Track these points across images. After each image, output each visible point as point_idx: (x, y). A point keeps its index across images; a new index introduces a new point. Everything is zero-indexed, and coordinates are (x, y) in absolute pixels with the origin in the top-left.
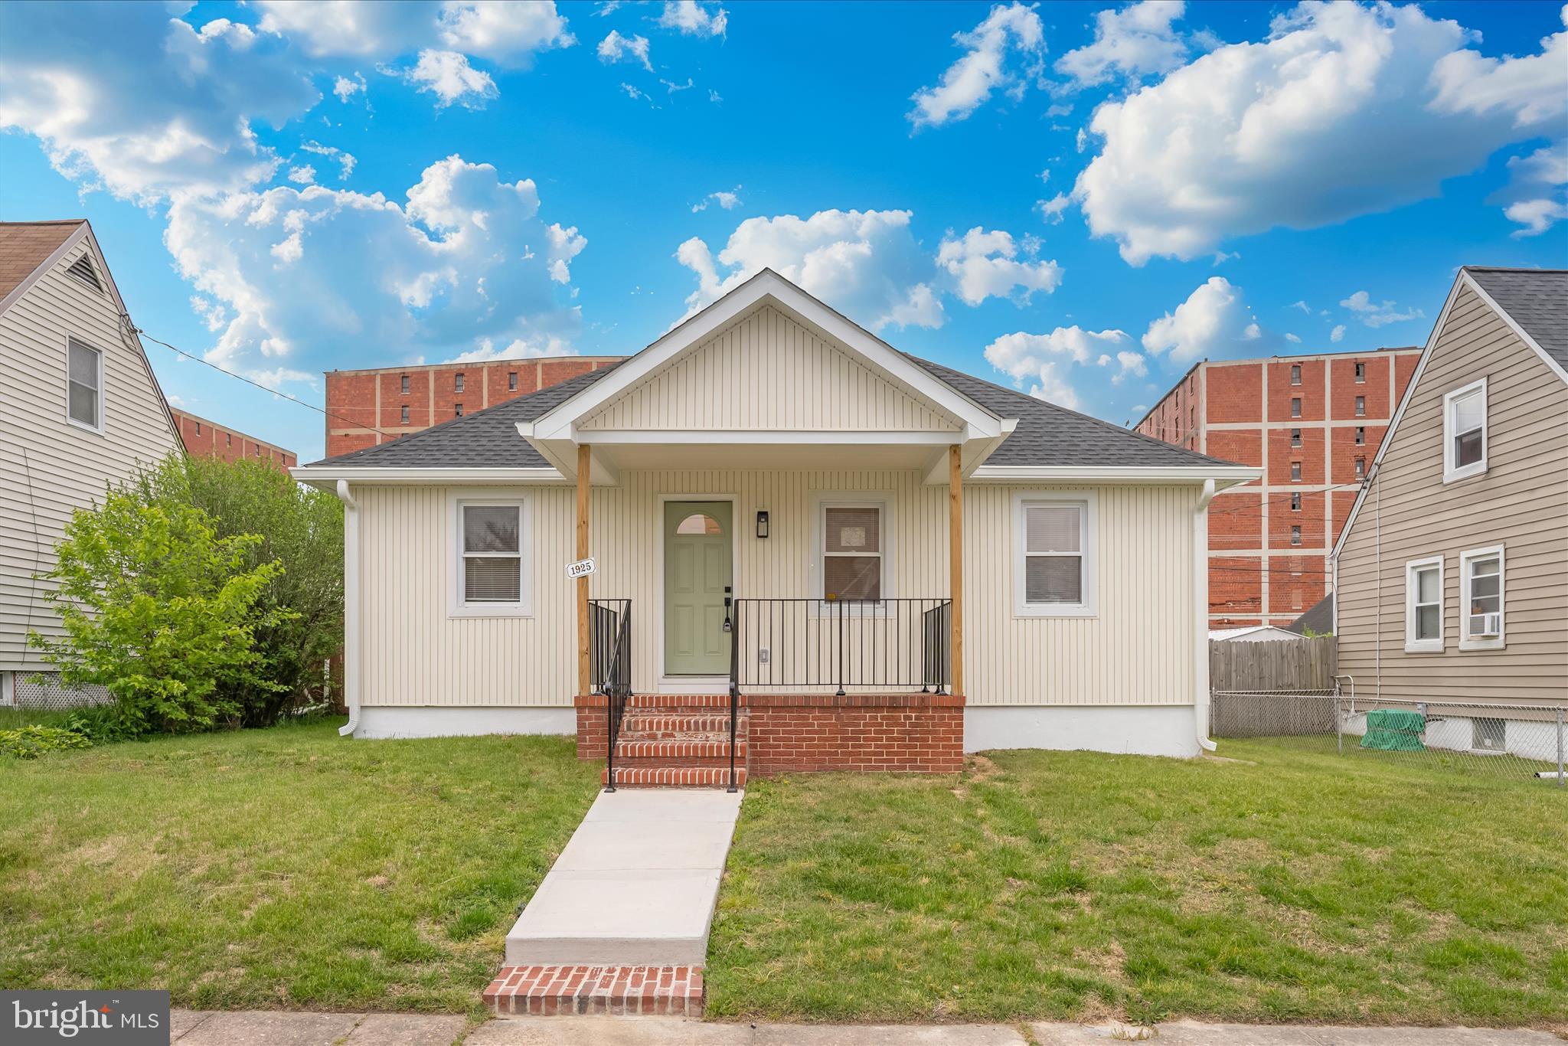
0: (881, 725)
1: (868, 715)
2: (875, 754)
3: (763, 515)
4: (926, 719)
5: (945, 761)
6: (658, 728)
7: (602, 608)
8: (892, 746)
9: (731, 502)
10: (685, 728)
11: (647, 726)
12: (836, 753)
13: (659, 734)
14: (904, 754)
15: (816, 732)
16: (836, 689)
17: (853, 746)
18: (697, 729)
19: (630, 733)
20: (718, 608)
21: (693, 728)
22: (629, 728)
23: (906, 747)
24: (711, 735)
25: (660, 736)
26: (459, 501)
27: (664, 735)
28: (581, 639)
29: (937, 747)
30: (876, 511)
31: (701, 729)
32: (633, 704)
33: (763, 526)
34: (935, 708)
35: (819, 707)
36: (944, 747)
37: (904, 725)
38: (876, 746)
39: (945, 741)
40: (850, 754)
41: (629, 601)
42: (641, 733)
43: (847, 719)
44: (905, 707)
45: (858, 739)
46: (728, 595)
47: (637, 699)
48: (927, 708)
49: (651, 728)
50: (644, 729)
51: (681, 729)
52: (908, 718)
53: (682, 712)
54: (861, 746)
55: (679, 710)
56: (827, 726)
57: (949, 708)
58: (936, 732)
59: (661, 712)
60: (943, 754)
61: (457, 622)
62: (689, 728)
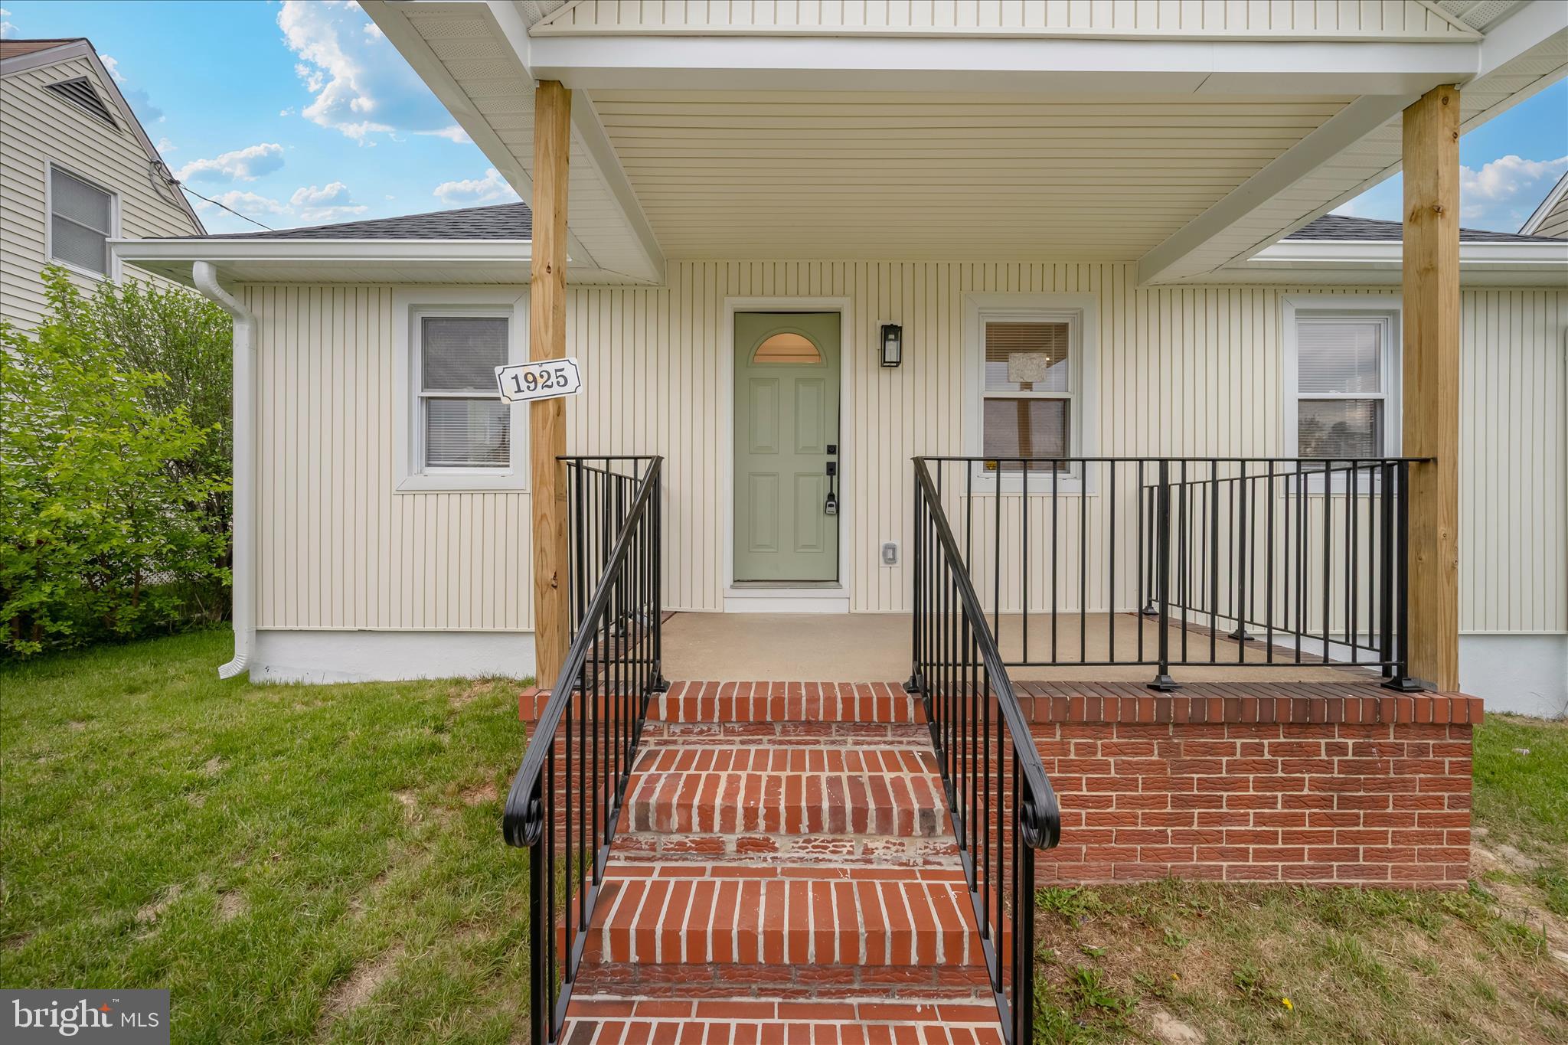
0: (1271, 766)
1: (1239, 742)
2: (1257, 837)
3: (891, 331)
4: (1382, 753)
5: (1424, 855)
6: (728, 826)
7: (620, 478)
8: (1298, 820)
9: (838, 314)
10: (804, 827)
11: (696, 820)
12: (1162, 837)
13: (731, 841)
14: (1326, 837)
15: (1113, 785)
16: (1151, 673)
17: (1204, 820)
18: (838, 828)
19: (645, 838)
20: (817, 478)
21: (826, 825)
22: (643, 824)
23: (1331, 820)
24: (878, 844)
25: (731, 847)
26: (413, 309)
27: (743, 846)
28: (540, 551)
29: (1407, 820)
30: (1062, 329)
31: (850, 827)
32: (663, 714)
33: (892, 347)
34: (1401, 727)
35: (1120, 724)
36: (1423, 820)
37: (1327, 767)
38: (1260, 820)
39: (1425, 806)
40: (1197, 837)
41: (657, 462)
42: (677, 838)
43: (1188, 752)
44: (1330, 724)
45: (1216, 802)
46: (833, 458)
47: (672, 704)
48: (1383, 725)
49: (706, 824)
50: (685, 828)
51: (793, 828)
52: (1339, 749)
53: (784, 732)
54: (1222, 819)
55: (778, 729)
56: (1139, 771)
57: (1437, 727)
58: (1406, 784)
59: (733, 732)
60: (1422, 838)
61: (409, 499)
62: (815, 826)
